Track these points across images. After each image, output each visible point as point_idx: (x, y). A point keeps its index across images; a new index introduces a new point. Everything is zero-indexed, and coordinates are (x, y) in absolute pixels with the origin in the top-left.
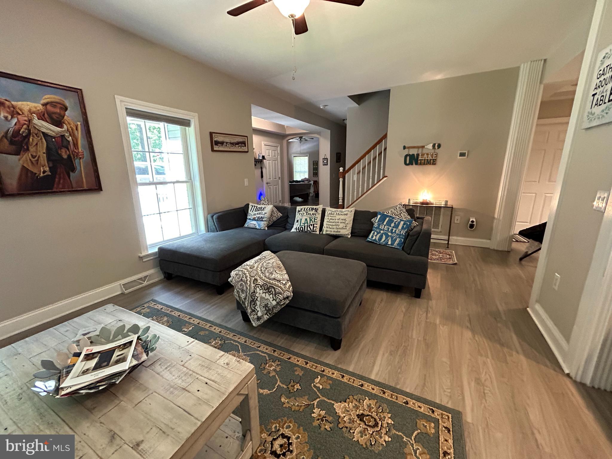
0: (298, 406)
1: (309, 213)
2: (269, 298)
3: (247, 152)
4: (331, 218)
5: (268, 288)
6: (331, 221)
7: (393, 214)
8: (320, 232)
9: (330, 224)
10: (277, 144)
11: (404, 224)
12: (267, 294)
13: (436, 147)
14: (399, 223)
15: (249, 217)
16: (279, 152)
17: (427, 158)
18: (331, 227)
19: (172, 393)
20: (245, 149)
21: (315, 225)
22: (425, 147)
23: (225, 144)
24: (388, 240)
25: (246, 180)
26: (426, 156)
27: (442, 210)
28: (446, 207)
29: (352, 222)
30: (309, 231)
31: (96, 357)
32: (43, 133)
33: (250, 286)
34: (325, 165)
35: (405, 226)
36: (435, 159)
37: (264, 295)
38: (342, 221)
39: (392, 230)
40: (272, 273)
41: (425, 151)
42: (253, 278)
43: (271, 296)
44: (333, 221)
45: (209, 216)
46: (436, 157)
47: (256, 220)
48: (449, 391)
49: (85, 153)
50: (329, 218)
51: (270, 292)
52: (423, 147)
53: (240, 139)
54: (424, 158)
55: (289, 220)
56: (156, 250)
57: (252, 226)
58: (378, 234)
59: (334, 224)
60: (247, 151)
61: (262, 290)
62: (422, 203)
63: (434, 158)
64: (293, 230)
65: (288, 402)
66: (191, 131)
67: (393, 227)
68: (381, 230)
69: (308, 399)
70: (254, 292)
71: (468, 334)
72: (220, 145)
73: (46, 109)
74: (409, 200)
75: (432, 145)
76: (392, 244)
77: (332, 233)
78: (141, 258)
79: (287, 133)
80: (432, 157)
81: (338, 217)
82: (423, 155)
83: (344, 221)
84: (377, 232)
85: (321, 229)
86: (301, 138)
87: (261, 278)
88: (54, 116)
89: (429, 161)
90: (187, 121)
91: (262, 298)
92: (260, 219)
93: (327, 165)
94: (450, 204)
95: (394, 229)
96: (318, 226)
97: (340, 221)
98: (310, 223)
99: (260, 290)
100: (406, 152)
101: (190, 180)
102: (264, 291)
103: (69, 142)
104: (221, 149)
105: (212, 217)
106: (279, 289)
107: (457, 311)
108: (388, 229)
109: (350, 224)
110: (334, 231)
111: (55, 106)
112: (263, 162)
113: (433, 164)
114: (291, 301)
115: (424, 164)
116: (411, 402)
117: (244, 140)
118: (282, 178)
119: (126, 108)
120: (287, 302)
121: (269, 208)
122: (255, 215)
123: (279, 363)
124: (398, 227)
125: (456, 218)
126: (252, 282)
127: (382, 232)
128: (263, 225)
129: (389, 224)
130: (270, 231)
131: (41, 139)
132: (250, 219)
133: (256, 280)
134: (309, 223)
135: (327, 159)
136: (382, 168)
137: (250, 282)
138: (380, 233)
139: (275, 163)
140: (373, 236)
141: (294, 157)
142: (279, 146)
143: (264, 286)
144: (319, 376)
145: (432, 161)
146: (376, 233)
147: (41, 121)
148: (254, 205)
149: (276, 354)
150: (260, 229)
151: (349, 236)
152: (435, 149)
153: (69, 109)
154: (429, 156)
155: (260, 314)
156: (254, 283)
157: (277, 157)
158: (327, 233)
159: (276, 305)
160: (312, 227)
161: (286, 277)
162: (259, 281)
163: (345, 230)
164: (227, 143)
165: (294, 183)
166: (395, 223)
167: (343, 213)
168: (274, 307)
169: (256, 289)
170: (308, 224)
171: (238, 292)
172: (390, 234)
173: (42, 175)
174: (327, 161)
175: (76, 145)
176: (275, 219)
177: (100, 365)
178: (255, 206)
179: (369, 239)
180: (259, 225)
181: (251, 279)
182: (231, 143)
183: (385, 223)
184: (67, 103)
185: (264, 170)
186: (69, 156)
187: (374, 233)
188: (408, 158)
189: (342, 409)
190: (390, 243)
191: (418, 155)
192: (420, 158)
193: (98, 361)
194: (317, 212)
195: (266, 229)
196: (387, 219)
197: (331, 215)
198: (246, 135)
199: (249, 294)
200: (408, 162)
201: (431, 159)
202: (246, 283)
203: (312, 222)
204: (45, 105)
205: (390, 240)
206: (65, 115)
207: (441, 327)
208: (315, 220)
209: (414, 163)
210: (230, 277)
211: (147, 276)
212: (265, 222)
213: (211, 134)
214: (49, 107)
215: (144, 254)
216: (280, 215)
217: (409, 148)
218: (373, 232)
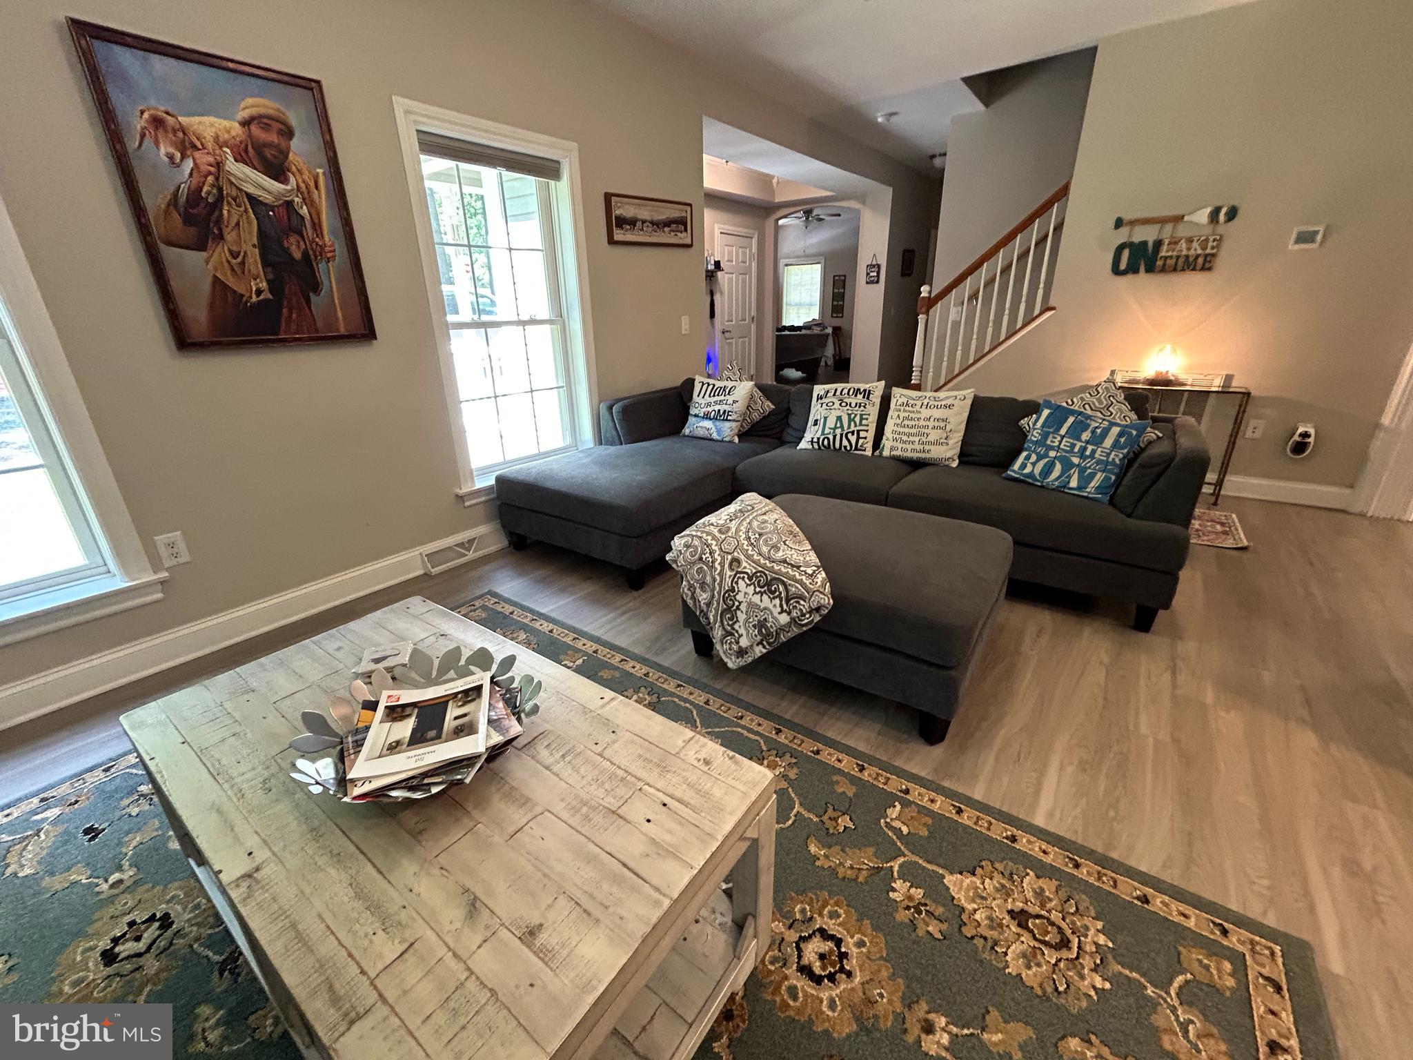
0: (852, 867)
1: (848, 401)
2: (771, 606)
3: (690, 246)
4: (906, 414)
5: (768, 583)
6: (906, 422)
7: (1087, 406)
8: (874, 450)
9: (902, 430)
10: (751, 231)
11: (1120, 435)
12: (765, 597)
13: (1222, 217)
14: (1106, 432)
15: (693, 411)
16: (754, 250)
17: (1185, 253)
18: (905, 438)
19: (586, 818)
20: (684, 238)
21: (862, 434)
22: (1186, 218)
23: (639, 224)
24: (1070, 477)
25: (685, 321)
26: (1183, 245)
27: (1212, 400)
28: (1224, 392)
29: (963, 426)
30: (845, 447)
31: (409, 715)
32: (249, 196)
33: (721, 574)
34: (872, 282)
35: (1122, 440)
36: (1213, 255)
37: (756, 599)
38: (936, 424)
39: (1084, 449)
40: (775, 547)
41: (1182, 231)
42: (730, 557)
43: (777, 601)
44: (913, 423)
45: (603, 408)
46: (1218, 247)
47: (710, 419)
48: (1266, 882)
49: (337, 247)
50: (902, 415)
51: (773, 593)
52: (1179, 219)
53: (673, 213)
54: (1175, 253)
55: (793, 421)
56: (492, 481)
57: (700, 433)
58: (1038, 460)
59: (913, 431)
60: (688, 241)
61: (752, 587)
62: (1152, 382)
63: (1208, 251)
64: (804, 445)
65: (826, 856)
66: (562, 190)
67: (1087, 442)
68: (1052, 448)
69: (875, 855)
70: (733, 590)
71: (1307, 740)
72: (628, 227)
73: (250, 135)
74: (1113, 372)
75: (1209, 210)
76: (1079, 488)
77: (909, 454)
78: (460, 498)
79: (779, 199)
80: (1204, 249)
81: (926, 413)
82: (1174, 242)
83: (942, 424)
84: (1038, 454)
85: (877, 444)
86: (808, 213)
87: (748, 557)
88: (268, 153)
89: (1191, 259)
90: (552, 164)
91: (750, 604)
92: (721, 417)
93: (878, 282)
94: (1237, 384)
95: (1090, 448)
96: (871, 435)
97: (931, 424)
98: (849, 427)
99: (748, 585)
100: (1122, 236)
101: (559, 318)
102: (758, 589)
103: (302, 218)
104: (630, 237)
105: (610, 408)
106: (797, 588)
107: (1266, 673)
108: (1073, 446)
109: (959, 431)
110: (913, 450)
111: (266, 128)
112: (717, 279)
113: (1203, 269)
114: (824, 618)
115: (1175, 270)
116: (1158, 902)
117: (684, 214)
118: (759, 320)
119: (418, 131)
120: (817, 618)
121: (743, 389)
122: (709, 405)
123: (794, 761)
124: (1102, 442)
125: (1253, 423)
126: (726, 566)
127: (1052, 454)
128: (728, 430)
129: (1075, 432)
130: (745, 446)
131: (246, 211)
132: (696, 416)
133: (736, 561)
134: (846, 426)
135: (879, 266)
136: (1042, 285)
137: (723, 567)
138: (1046, 456)
139: (744, 281)
140: (1026, 465)
141: (786, 265)
142: (756, 236)
143: (757, 577)
144: (897, 803)
145: (1200, 260)
146: (1034, 458)
147: (241, 166)
148: (706, 380)
149: (782, 739)
150: (722, 441)
151: (955, 464)
152: (1218, 222)
153: (297, 134)
154: (1195, 245)
155: (744, 642)
156: (731, 569)
157: (750, 265)
158: (895, 453)
159: (789, 624)
160: (853, 439)
161: (813, 557)
162: (744, 564)
163: (945, 447)
164: (644, 222)
165: (787, 333)
166: (1093, 432)
167: (939, 404)
168: (782, 629)
169: (737, 583)
170: (843, 430)
171: (691, 587)
172: (1076, 460)
173: (254, 299)
174: (878, 273)
175: (317, 226)
176: (756, 416)
177: (422, 735)
178: (709, 385)
179: (1014, 471)
180: (719, 431)
181: (723, 558)
182: (653, 223)
183: (1063, 431)
184: (293, 119)
185: (717, 298)
186: (305, 254)
187: (1028, 458)
188: (1126, 253)
189: (968, 890)
190: (1074, 483)
191: (1158, 244)
192: (1163, 253)
193: (417, 726)
194: (868, 398)
195: (736, 440)
196: (1071, 419)
197: (907, 408)
198: (688, 201)
199: (719, 593)
200: (1123, 266)
201: (1198, 256)
202: (712, 567)
203: (856, 426)
204: (246, 123)
205: (1075, 477)
206: (289, 148)
207: (1223, 714)
208: (862, 419)
209: (1142, 268)
210: (671, 549)
211: (475, 539)
212: (734, 425)
213: (608, 197)
214: (254, 129)
215: (465, 490)
216: (769, 406)
217: (1133, 223)
218: (1024, 454)
